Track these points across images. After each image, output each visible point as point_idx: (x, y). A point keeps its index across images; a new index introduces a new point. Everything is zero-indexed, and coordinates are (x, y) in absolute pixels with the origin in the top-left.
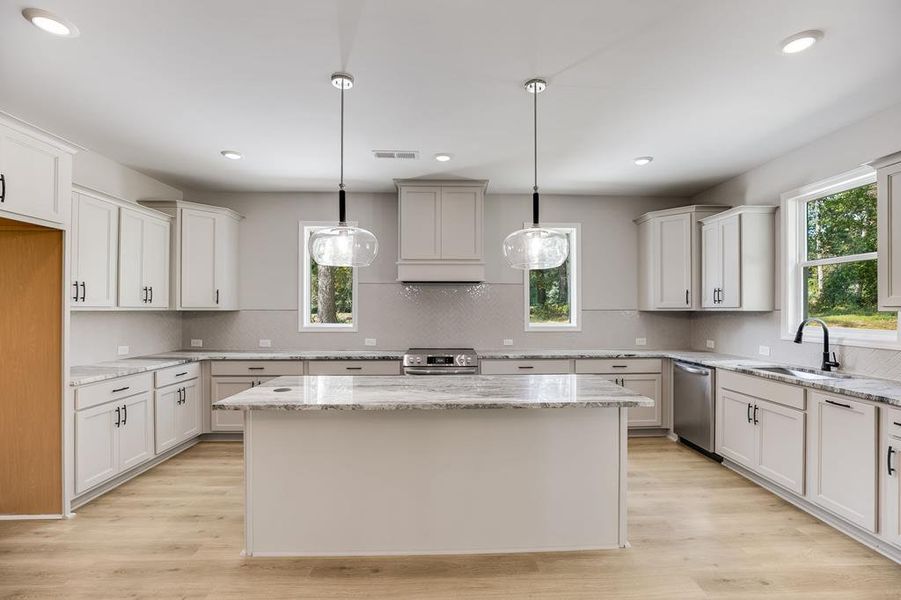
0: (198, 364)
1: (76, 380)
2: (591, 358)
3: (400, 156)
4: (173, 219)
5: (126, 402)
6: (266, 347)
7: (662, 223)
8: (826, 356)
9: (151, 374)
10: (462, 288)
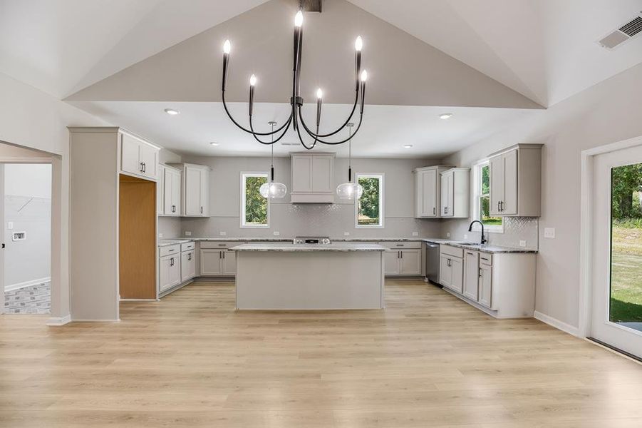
0: (195, 242)
1: (160, 244)
2: (386, 241)
3: (294, 144)
4: (182, 172)
5: (173, 256)
7: (423, 174)
8: (483, 237)
9: (179, 245)
10: (323, 206)
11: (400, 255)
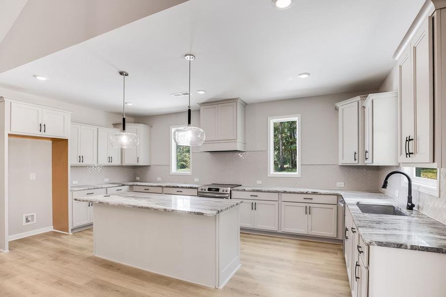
0: (128, 186)
2: (290, 193)
6: (160, 181)
8: (410, 199)
9: (105, 189)
11: (308, 211)
